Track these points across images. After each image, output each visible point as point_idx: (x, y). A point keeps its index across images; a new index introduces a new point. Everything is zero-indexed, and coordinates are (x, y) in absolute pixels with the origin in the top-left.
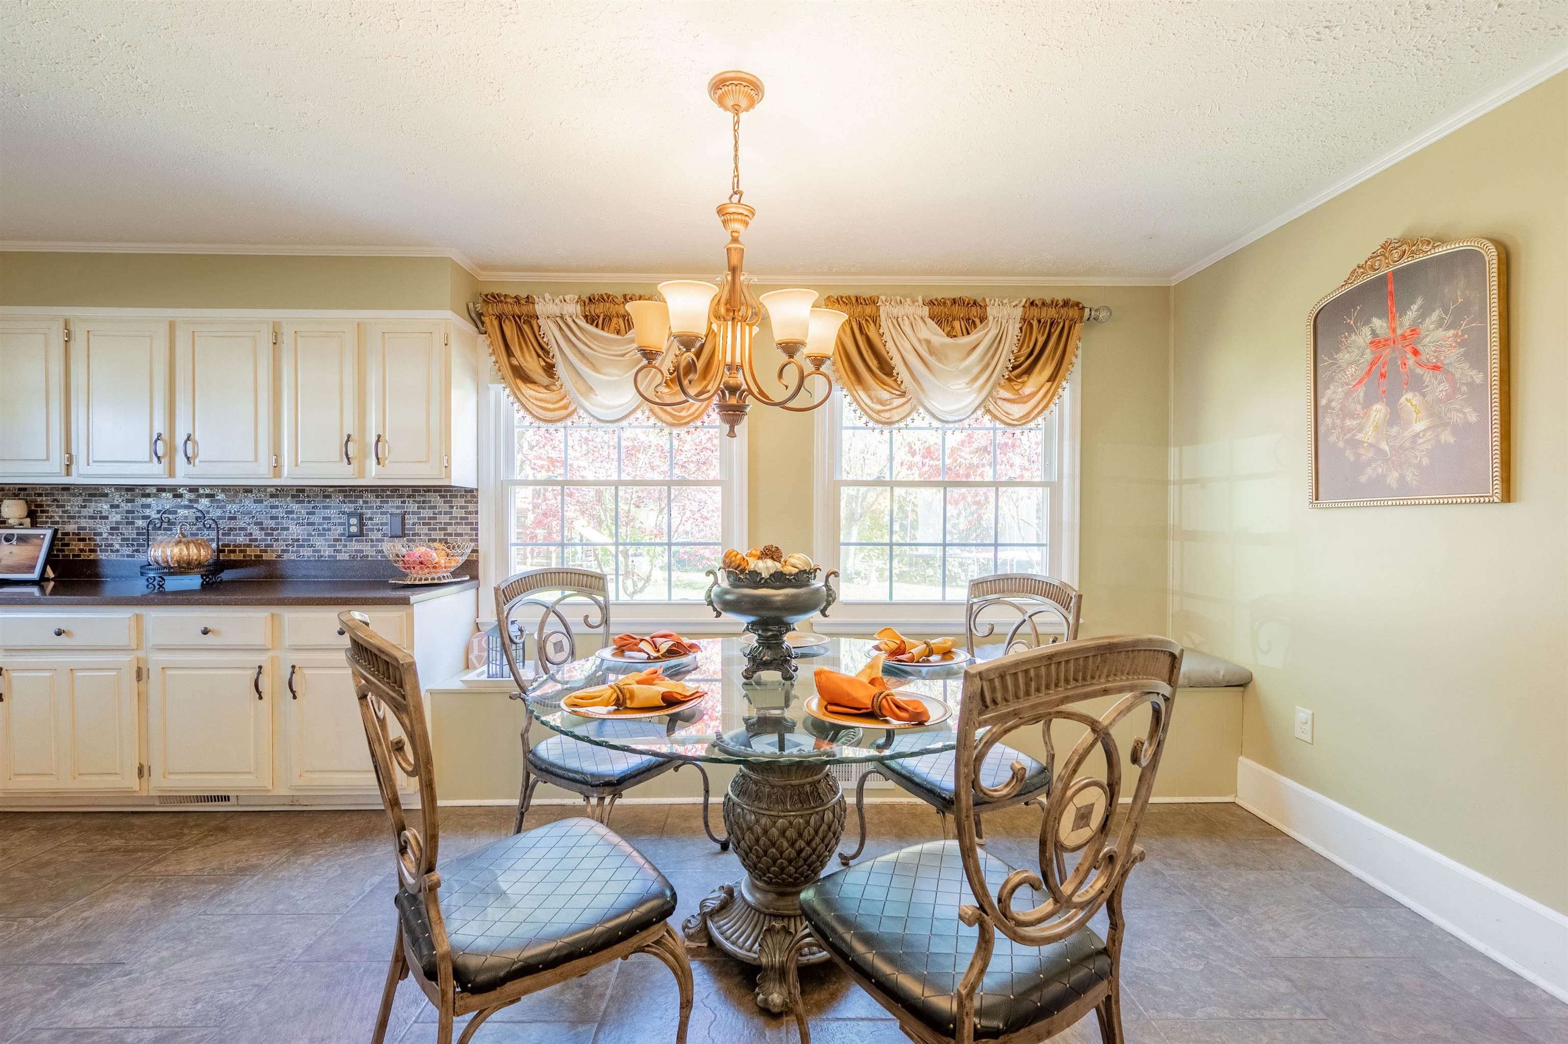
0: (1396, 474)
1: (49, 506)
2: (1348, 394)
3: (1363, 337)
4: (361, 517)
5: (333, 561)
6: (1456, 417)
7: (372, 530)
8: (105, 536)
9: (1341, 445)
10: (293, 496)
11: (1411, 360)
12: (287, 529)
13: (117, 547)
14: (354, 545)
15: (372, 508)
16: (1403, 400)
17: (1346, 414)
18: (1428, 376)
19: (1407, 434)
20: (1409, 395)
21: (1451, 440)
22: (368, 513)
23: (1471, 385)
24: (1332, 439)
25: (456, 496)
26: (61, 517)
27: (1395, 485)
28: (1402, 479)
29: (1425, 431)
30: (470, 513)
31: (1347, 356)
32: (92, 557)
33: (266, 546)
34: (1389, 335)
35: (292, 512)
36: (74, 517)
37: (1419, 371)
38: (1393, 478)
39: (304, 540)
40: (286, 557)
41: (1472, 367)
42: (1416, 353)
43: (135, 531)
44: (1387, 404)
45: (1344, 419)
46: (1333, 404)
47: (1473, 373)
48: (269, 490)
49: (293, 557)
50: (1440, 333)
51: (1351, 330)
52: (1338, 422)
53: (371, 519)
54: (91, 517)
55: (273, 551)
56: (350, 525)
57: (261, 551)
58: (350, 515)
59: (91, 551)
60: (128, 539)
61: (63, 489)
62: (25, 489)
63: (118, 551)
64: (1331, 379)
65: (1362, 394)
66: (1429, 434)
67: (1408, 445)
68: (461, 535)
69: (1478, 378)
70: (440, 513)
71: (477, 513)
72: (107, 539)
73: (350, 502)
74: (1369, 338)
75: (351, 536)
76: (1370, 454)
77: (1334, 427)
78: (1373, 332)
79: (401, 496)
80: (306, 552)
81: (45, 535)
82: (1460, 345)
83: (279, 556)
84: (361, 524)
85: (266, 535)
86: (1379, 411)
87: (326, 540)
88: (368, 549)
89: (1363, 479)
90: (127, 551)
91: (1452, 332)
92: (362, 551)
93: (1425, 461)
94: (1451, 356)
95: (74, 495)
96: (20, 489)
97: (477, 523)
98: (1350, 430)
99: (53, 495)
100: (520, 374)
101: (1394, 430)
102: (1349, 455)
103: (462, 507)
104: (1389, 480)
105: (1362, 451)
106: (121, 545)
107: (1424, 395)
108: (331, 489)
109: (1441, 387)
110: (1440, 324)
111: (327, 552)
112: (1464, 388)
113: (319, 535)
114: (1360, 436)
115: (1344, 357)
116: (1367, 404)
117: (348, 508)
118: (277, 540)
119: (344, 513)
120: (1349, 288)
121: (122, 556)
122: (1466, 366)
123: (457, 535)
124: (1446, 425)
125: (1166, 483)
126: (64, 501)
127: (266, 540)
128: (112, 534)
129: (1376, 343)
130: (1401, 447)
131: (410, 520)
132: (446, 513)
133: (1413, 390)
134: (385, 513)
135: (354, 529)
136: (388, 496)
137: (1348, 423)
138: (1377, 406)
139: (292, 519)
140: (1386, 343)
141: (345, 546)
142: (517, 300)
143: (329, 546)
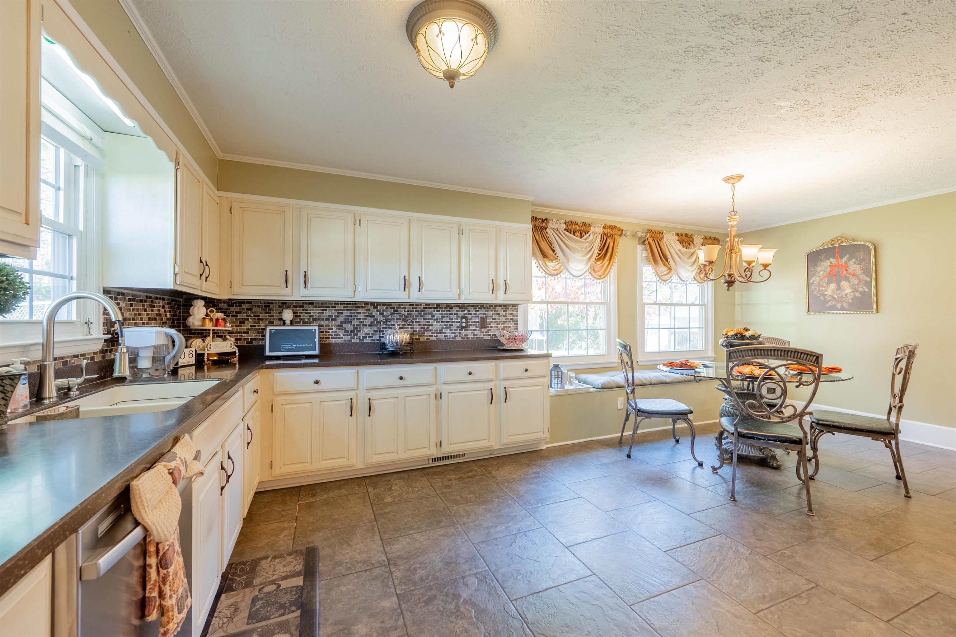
0: (840, 305)
1: (301, 313)
2: (821, 280)
3: (827, 263)
4: (465, 318)
5: (454, 341)
6: (861, 289)
7: (472, 325)
8: (334, 330)
9: (818, 295)
10: (435, 308)
11: (845, 272)
12: (432, 325)
13: (342, 336)
14: (463, 333)
15: (471, 314)
16: (842, 283)
17: (820, 286)
18: (851, 277)
19: (844, 293)
20: (844, 282)
21: (860, 296)
22: (469, 317)
23: (866, 281)
24: (815, 293)
25: (508, 309)
26: (308, 319)
27: (840, 308)
28: (842, 306)
29: (850, 293)
30: (514, 316)
31: (820, 268)
32: (327, 342)
33: (422, 333)
34: (837, 264)
35: (434, 316)
36: (316, 319)
37: (848, 275)
38: (839, 305)
39: (440, 330)
40: (432, 339)
41: (866, 276)
42: (847, 270)
43: (352, 327)
44: (836, 284)
45: (820, 287)
46: (815, 282)
47: (867, 278)
48: (422, 305)
49: (435, 339)
50: (855, 266)
51: (822, 261)
52: (817, 288)
53: (470, 319)
54: (326, 319)
55: (425, 336)
56: (463, 323)
57: (419, 336)
58: (462, 318)
59: (326, 338)
60: (348, 331)
61: (310, 304)
62: (286, 303)
63: (342, 338)
64: (814, 275)
65: (826, 280)
66: (852, 294)
67: (844, 296)
68: (510, 327)
69: (868, 279)
70: (502, 316)
71: (517, 316)
72: (336, 331)
73: (462, 311)
74: (829, 264)
75: (463, 328)
76: (830, 298)
77: (816, 289)
78: (831, 262)
79: (485, 308)
80: (441, 337)
81: (315, 330)
82: (862, 270)
83: (428, 339)
84: (466, 322)
85: (422, 328)
86: (833, 286)
87: (451, 330)
88: (470, 335)
89: (828, 306)
90: (348, 338)
91: (859, 266)
92: (467, 335)
93: (850, 301)
94: (859, 272)
95: (316, 307)
96: (283, 303)
97: (517, 321)
98: (822, 291)
99: (303, 307)
100: (544, 255)
101: (839, 292)
102: (822, 298)
103: (511, 314)
104: (837, 306)
105: (827, 297)
106: (344, 335)
107: (850, 283)
108: (453, 305)
109: (856, 281)
110: (855, 263)
111: (451, 336)
112: (863, 282)
113: (447, 328)
114: (826, 293)
115: (819, 268)
116: (829, 283)
117: (461, 314)
118: (427, 331)
119: (459, 317)
120: (821, 248)
121: (345, 340)
122: (864, 276)
123: (509, 327)
124: (858, 291)
125: (734, 305)
126: (310, 310)
127: (421, 331)
128: (338, 329)
129: (831, 265)
130: (842, 297)
131: (489, 320)
132: (504, 316)
133: (846, 281)
134: (478, 317)
135: (464, 325)
136: (479, 308)
137: (821, 288)
138: (833, 284)
139: (434, 320)
140: (835, 266)
141: (460, 333)
142: (543, 221)
143: (452, 333)
